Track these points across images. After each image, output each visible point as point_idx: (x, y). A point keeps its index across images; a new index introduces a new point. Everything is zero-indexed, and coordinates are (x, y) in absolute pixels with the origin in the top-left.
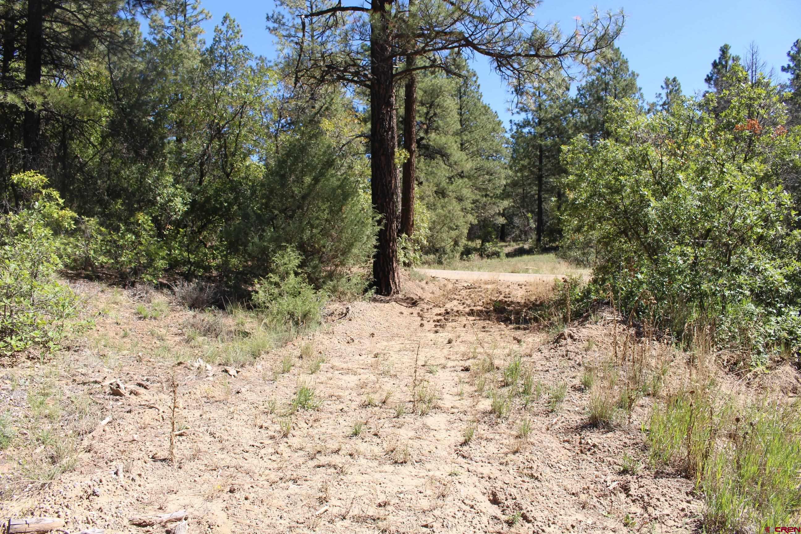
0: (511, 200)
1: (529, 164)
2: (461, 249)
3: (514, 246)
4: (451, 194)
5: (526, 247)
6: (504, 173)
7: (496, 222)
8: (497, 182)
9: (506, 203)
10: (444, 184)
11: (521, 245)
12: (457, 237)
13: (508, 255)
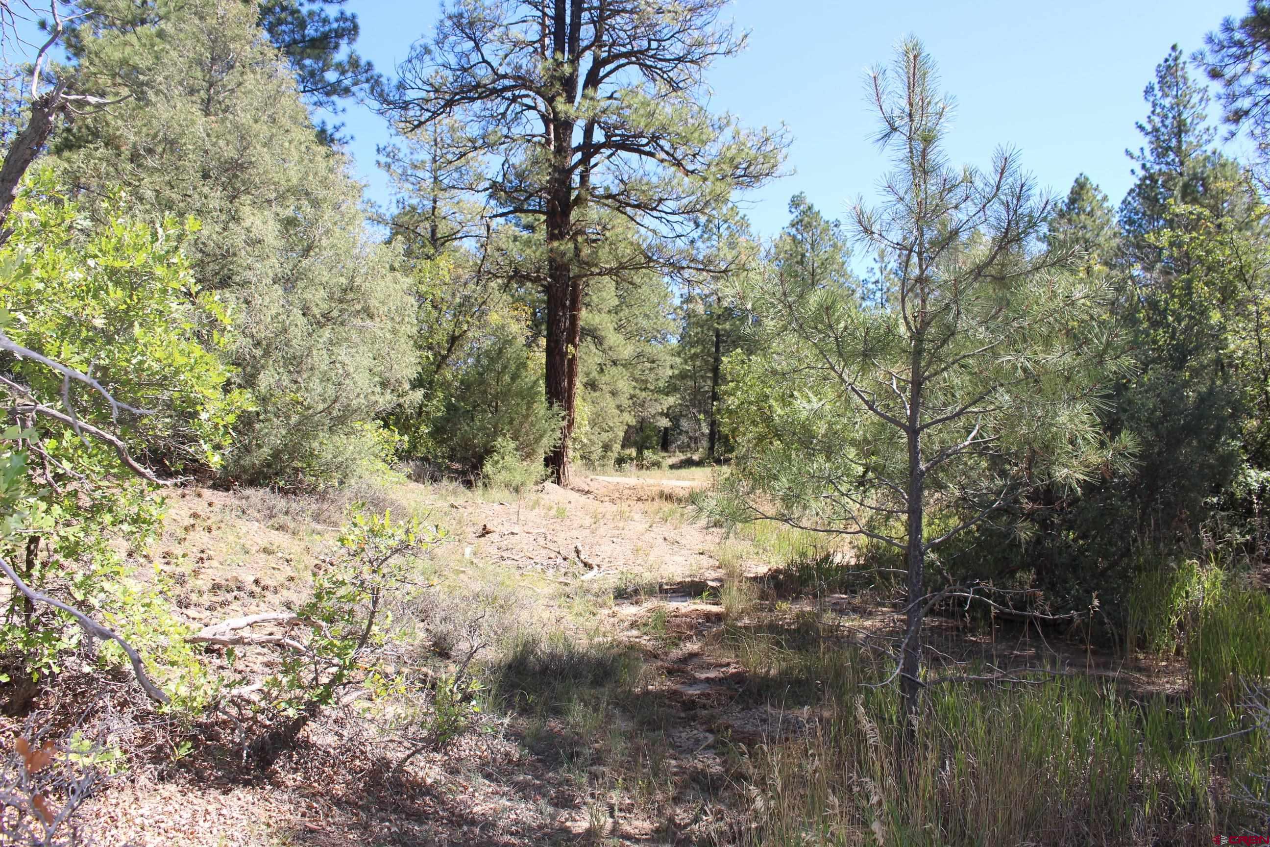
0: (678, 396)
1: (702, 351)
2: (613, 455)
3: (680, 457)
4: (604, 387)
5: (696, 457)
6: (670, 360)
7: (658, 424)
8: (660, 371)
9: (671, 400)
10: (594, 374)
11: (689, 455)
12: (610, 441)
13: (672, 467)
